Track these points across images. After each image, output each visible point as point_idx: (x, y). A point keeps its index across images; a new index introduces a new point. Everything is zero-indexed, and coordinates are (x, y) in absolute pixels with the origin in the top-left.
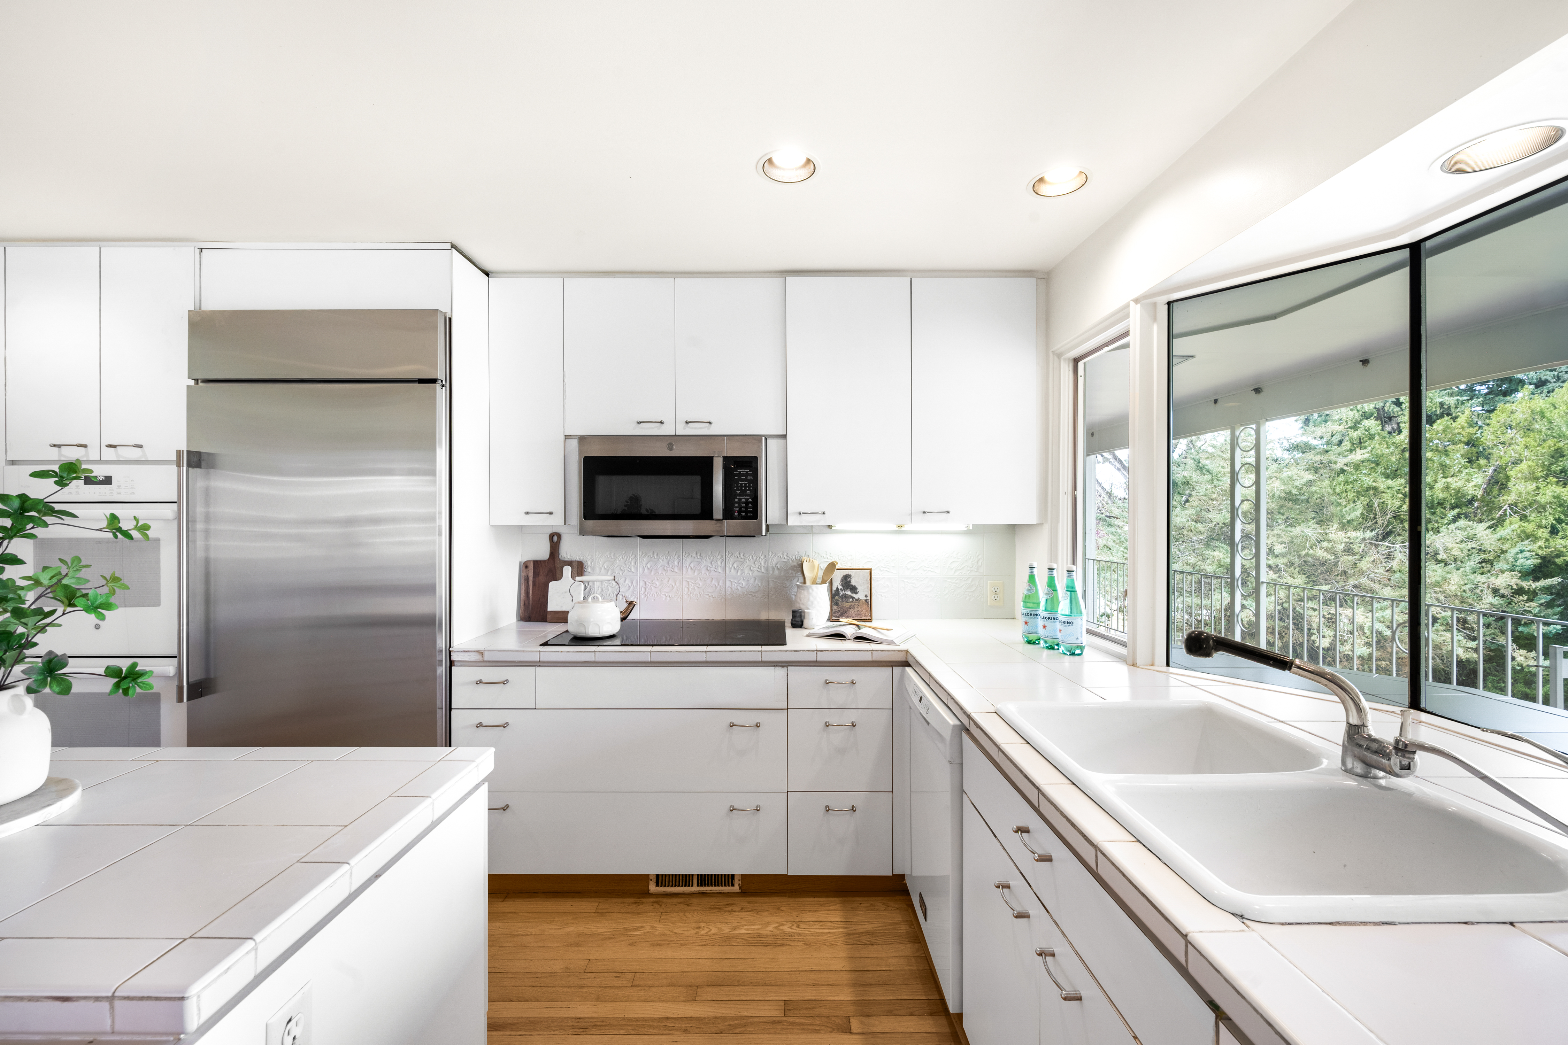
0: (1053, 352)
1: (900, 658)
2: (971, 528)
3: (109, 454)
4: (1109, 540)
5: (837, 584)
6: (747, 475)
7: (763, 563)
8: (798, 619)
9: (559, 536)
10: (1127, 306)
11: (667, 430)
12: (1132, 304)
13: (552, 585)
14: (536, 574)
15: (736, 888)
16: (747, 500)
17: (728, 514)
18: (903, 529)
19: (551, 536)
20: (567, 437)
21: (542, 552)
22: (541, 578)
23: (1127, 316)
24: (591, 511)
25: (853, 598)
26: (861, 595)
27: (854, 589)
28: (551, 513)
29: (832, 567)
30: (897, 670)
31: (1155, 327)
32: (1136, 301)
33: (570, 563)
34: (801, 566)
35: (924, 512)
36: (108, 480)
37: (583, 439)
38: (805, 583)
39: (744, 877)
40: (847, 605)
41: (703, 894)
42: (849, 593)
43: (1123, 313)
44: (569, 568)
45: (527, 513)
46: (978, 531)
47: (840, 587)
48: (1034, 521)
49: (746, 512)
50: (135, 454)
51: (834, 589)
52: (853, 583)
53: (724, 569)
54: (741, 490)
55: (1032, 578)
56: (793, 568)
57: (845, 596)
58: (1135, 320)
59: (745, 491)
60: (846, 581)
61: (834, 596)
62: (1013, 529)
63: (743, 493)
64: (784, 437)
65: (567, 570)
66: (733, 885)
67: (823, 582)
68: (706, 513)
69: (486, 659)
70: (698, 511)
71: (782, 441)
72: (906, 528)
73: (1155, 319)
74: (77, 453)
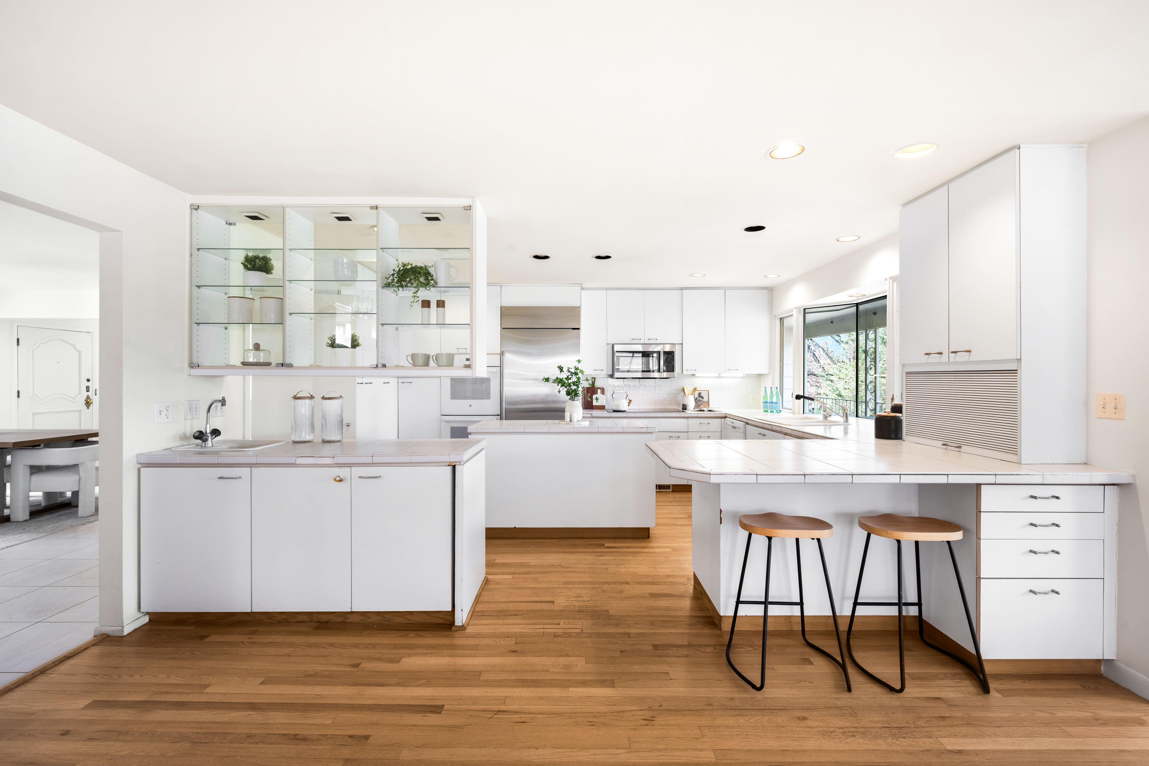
0: (773, 315)
1: (724, 416)
2: (745, 375)
4: (827, 390)
5: (697, 396)
6: (670, 357)
7: (669, 388)
8: (685, 407)
9: (596, 378)
10: (793, 309)
11: (642, 342)
12: (794, 309)
13: (594, 396)
14: (588, 392)
15: (671, 490)
16: (670, 365)
17: (665, 370)
18: (720, 376)
20: (608, 344)
22: (591, 393)
23: (792, 311)
25: (702, 401)
26: (705, 400)
27: (702, 398)
28: (602, 370)
29: (695, 389)
30: (723, 419)
31: (800, 316)
32: (795, 308)
33: (600, 388)
34: (683, 389)
35: (729, 370)
37: (613, 345)
38: (685, 395)
39: (673, 485)
40: (700, 403)
41: (660, 492)
42: (701, 399)
43: (791, 310)
44: (600, 390)
45: (595, 370)
46: (748, 376)
47: (697, 397)
48: (767, 372)
49: (670, 370)
51: (695, 397)
52: (702, 395)
53: (655, 390)
54: (669, 362)
55: (766, 391)
56: (680, 390)
57: (699, 400)
58: (795, 312)
59: (670, 362)
60: (700, 395)
61: (696, 399)
62: (760, 375)
64: (682, 344)
65: (599, 391)
66: (670, 489)
67: (692, 395)
69: (593, 416)
71: (682, 346)
72: (722, 375)
73: (800, 314)
74: (463, 351)
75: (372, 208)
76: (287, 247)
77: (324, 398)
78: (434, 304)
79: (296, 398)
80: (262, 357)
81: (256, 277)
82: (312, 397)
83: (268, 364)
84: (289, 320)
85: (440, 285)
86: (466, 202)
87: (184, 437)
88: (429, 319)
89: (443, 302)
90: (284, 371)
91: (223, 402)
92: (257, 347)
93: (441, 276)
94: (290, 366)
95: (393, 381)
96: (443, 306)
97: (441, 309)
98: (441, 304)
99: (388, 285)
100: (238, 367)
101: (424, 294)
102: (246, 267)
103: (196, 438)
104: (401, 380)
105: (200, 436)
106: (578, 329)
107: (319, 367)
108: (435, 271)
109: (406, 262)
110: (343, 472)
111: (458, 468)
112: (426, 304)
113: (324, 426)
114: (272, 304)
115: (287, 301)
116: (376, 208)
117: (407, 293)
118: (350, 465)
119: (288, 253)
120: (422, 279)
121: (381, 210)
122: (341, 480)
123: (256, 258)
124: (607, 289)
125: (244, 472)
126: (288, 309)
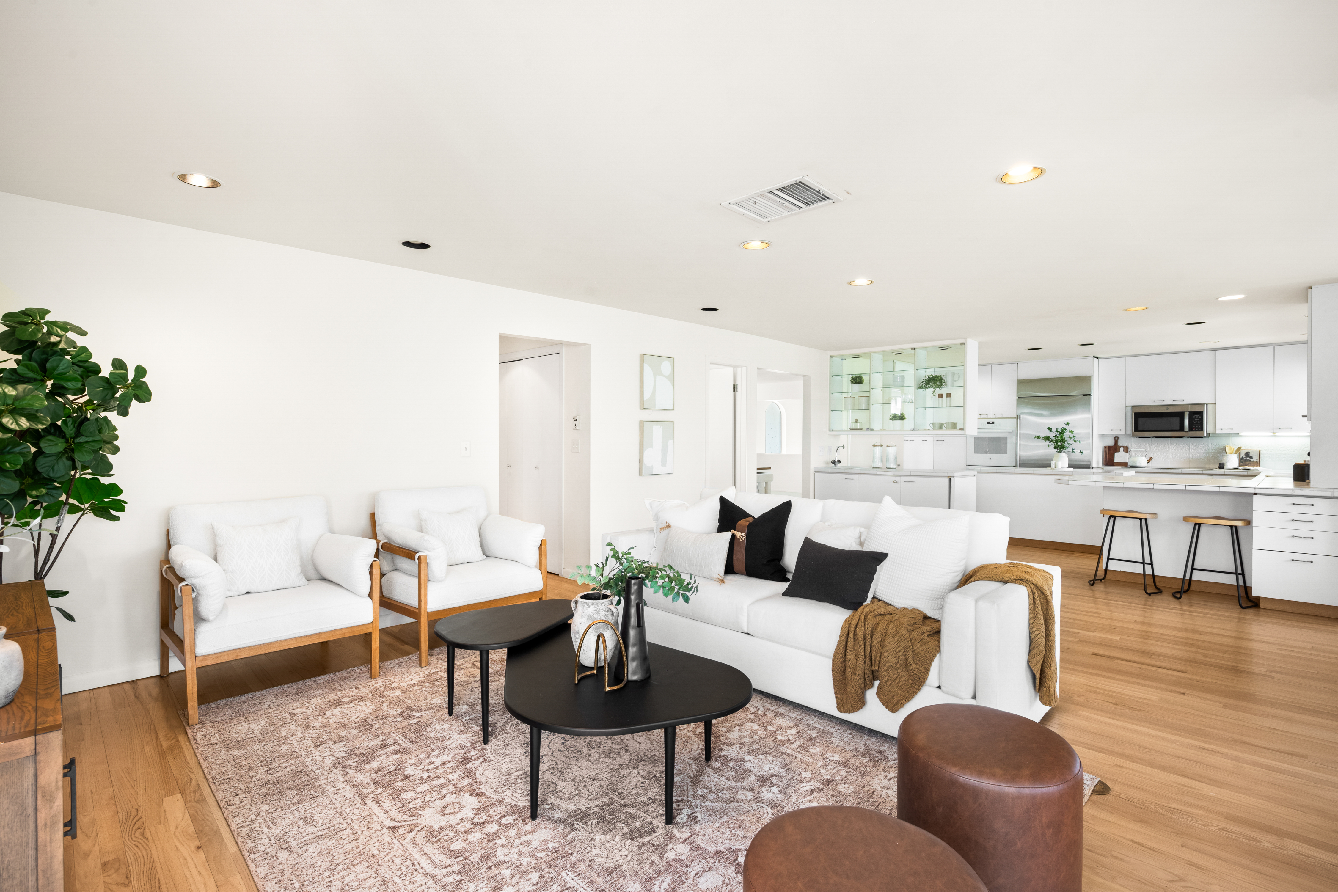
3: (993, 416)
5: (1241, 455)
6: (1199, 416)
8: (1222, 466)
9: (1118, 438)
11: (1166, 403)
13: (1116, 454)
14: (1109, 450)
16: (1199, 425)
17: (1191, 429)
18: (1275, 435)
19: (1115, 438)
20: (1129, 407)
21: (1111, 443)
22: (1112, 452)
24: (1137, 428)
25: (1251, 460)
26: (1254, 459)
27: (1251, 457)
28: (1118, 430)
29: (1239, 449)
33: (1123, 447)
35: (1280, 428)
36: (993, 423)
37: (1133, 407)
40: (1248, 463)
42: (1248, 457)
45: (1105, 430)
47: (1244, 456)
49: (1198, 429)
50: (1000, 416)
52: (1250, 454)
53: (1189, 450)
54: (1196, 421)
56: (1221, 449)
57: (1247, 460)
60: (1247, 454)
61: (1241, 459)
63: (1197, 423)
64: (1215, 403)
65: (1122, 449)
67: (1235, 454)
68: (1182, 428)
69: (1112, 472)
70: (1178, 428)
71: (1214, 405)
74: (985, 416)
75: (912, 349)
76: (872, 372)
77: (887, 446)
78: (945, 396)
79: (874, 446)
80: (859, 426)
81: (856, 387)
82: (881, 446)
83: (861, 429)
84: (872, 407)
85: (948, 386)
86: (962, 341)
87: (827, 463)
88: (942, 404)
89: (950, 394)
90: (870, 432)
91: (843, 447)
92: (856, 421)
93: (949, 380)
94: (872, 430)
95: (930, 440)
96: (950, 396)
97: (949, 398)
98: (949, 395)
99: (920, 388)
100: (847, 431)
101: (938, 391)
102: (852, 383)
103: (832, 463)
104: (936, 439)
105: (834, 462)
106: (1089, 395)
107: (885, 430)
108: (946, 378)
109: (929, 374)
110: (898, 479)
111: (952, 479)
112: (941, 396)
113: (887, 461)
114: (864, 400)
115: (871, 398)
116: (914, 349)
117: (930, 391)
118: (900, 476)
119: (872, 374)
120: (938, 383)
121: (917, 350)
122: (896, 482)
123: (856, 377)
124: (1125, 357)
125: (855, 477)
126: (872, 402)
